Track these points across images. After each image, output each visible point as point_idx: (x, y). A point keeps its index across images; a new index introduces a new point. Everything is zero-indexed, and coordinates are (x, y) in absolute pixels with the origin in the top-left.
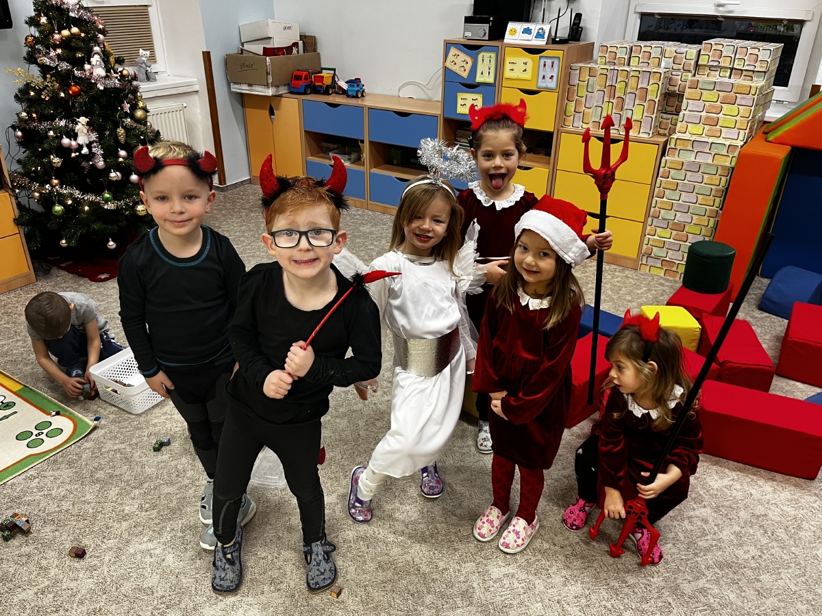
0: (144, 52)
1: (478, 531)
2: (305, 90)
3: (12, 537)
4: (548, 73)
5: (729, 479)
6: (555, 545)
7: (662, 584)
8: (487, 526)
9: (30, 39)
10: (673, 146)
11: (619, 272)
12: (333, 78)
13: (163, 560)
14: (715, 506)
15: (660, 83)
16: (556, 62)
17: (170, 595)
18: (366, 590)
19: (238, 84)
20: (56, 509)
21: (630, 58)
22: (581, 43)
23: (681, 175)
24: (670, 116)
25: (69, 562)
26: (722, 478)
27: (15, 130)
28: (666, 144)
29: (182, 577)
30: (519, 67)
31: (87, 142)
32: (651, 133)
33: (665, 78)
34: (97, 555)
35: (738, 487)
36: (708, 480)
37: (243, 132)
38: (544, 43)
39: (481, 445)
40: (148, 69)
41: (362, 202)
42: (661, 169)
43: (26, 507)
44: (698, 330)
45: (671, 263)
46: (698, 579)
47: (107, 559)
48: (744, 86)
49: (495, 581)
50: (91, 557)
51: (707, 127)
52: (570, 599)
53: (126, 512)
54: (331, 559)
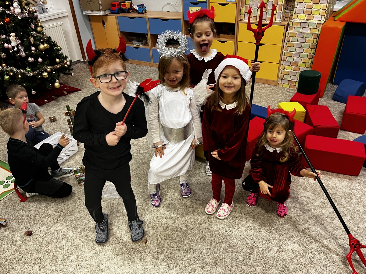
1: (207, 210)
2: (118, 11)
6: (241, 214)
7: (289, 227)
8: (211, 207)
10: (291, 26)
11: (269, 87)
12: (131, 4)
13: (67, 234)
14: (312, 191)
17: (71, 249)
18: (158, 240)
19: (86, 11)
20: (18, 215)
23: (295, 39)
24: (289, 11)
25: (25, 238)
28: (288, 25)
29: (76, 240)
31: (16, 45)
32: (281, 20)
34: (37, 234)
37: (92, 34)
39: (207, 172)
40: (43, 7)
41: (150, 63)
42: (286, 37)
43: (4, 215)
44: (304, 112)
45: (293, 82)
46: (305, 224)
47: (42, 235)
49: (215, 232)
50: (35, 235)
51: (307, 15)
52: (249, 237)
53: (49, 214)
54: (141, 227)
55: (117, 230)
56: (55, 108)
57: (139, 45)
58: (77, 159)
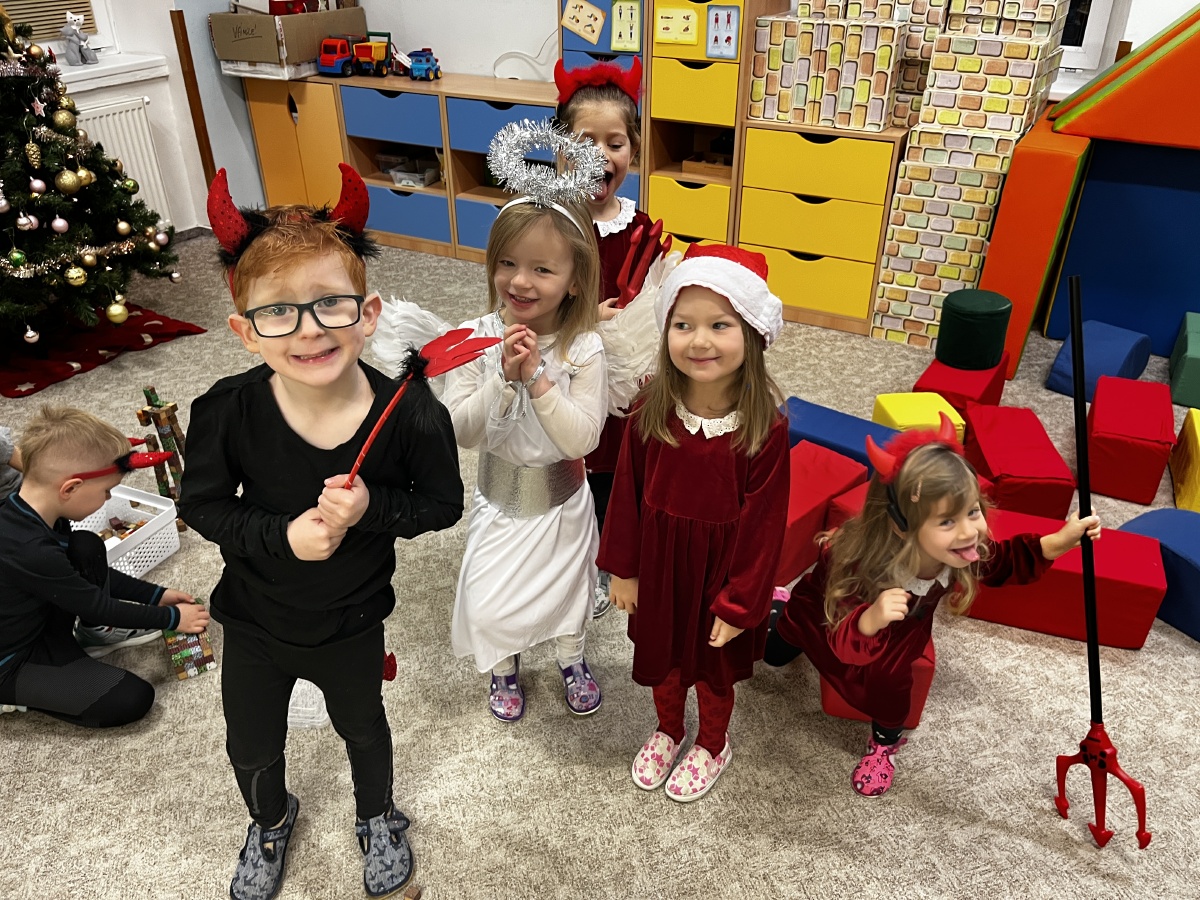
0: (75, 17)
1: (640, 775)
2: (343, 69)
4: (723, 33)
5: (1015, 655)
7: (922, 834)
8: (652, 765)
10: (915, 143)
11: (842, 340)
12: (388, 48)
13: (126, 864)
14: (994, 700)
16: (734, 14)
19: (232, 61)
21: (847, 5)
23: (928, 188)
24: (909, 97)
26: (1003, 656)
28: (904, 140)
29: (158, 889)
30: (678, 24)
32: (882, 124)
33: (900, 36)
35: (1028, 668)
36: (983, 660)
37: (249, 140)
40: (82, 43)
41: (446, 247)
42: (899, 181)
44: (961, 428)
45: (918, 324)
46: (974, 821)
47: (32, 868)
48: (1018, 46)
49: (666, 854)
51: (965, 113)
52: (783, 871)
53: (63, 786)
54: (403, 842)
55: (312, 849)
56: (107, 394)
57: (411, 183)
58: (178, 580)
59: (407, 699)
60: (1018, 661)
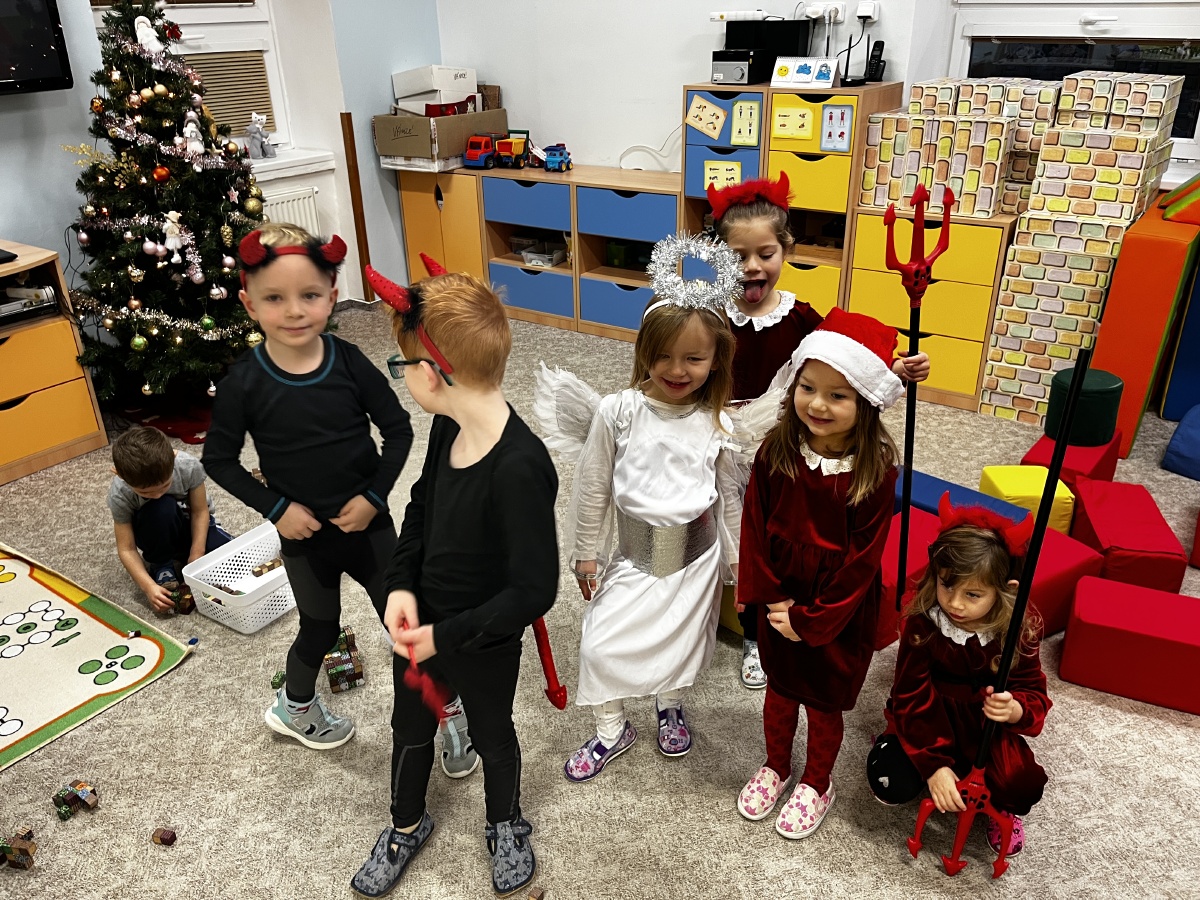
0: (259, 117)
1: (745, 804)
2: (486, 163)
3: (73, 814)
4: (836, 128)
5: (1123, 724)
6: (860, 826)
7: (1023, 884)
8: (758, 797)
9: (98, 103)
10: (1024, 229)
11: (949, 415)
12: (526, 144)
13: (286, 848)
14: (1101, 766)
15: (1002, 139)
16: (848, 112)
18: (579, 893)
19: (391, 157)
20: (135, 774)
21: (957, 103)
22: (884, 84)
23: (1038, 271)
24: (1019, 186)
25: (152, 850)
26: (1111, 724)
27: (78, 232)
28: (1013, 226)
29: (312, 873)
30: (794, 121)
31: (179, 247)
32: (991, 211)
33: (1009, 130)
34: (191, 840)
35: (1136, 736)
36: (1090, 726)
37: (399, 225)
38: (830, 85)
39: (748, 676)
40: (264, 140)
41: (570, 321)
42: (1008, 263)
43: (92, 770)
44: (1070, 502)
45: (1027, 401)
46: (1076, 876)
47: (206, 846)
48: (1126, 140)
49: (771, 882)
50: (183, 844)
51: (1074, 201)
53: (234, 777)
54: (525, 846)
55: (447, 848)
57: (540, 263)
59: (531, 723)
60: (1126, 730)
